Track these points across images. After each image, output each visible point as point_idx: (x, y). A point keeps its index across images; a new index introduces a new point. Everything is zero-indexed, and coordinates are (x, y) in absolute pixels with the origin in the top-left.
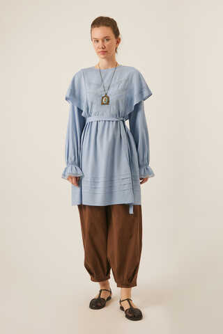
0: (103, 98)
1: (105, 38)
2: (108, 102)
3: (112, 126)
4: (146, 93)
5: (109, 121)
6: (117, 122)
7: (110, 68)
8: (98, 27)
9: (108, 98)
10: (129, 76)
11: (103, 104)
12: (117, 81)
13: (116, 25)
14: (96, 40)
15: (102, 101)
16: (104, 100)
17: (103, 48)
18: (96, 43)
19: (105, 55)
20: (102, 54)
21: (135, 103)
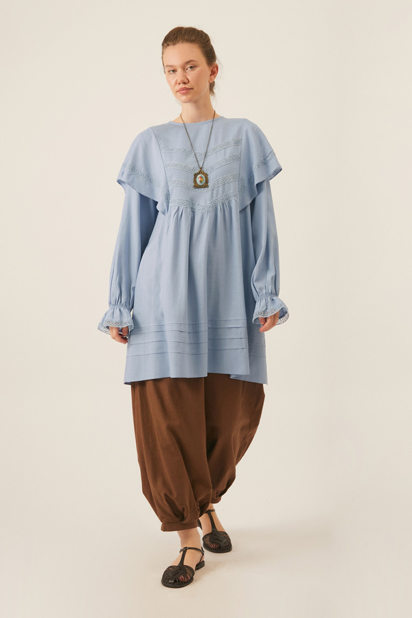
0: (196, 175)
1: (188, 62)
2: (207, 182)
7: (203, 121)
8: (174, 44)
9: (206, 176)
11: (196, 186)
13: (208, 40)
14: (172, 69)
15: (195, 181)
16: (198, 180)
17: (184, 83)
18: (172, 75)
19: (189, 96)
20: (183, 94)
21: (256, 183)
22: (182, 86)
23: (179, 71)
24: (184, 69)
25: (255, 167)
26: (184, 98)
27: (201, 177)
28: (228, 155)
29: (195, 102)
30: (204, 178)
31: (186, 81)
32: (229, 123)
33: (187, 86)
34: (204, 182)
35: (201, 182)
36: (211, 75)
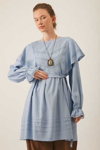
0: (48, 61)
2: (53, 63)
3: (58, 81)
4: (79, 55)
5: (55, 78)
6: (60, 78)
7: (52, 40)
9: (53, 61)
10: (66, 44)
11: (49, 65)
12: (57, 48)
14: (36, 19)
15: (48, 63)
16: (49, 63)
17: (41, 24)
18: (37, 22)
19: (44, 29)
20: (42, 29)
21: (71, 64)
22: (41, 25)
23: (39, 20)
24: (41, 19)
25: (71, 57)
26: (42, 30)
27: (50, 62)
28: (60, 53)
29: (47, 31)
30: (52, 61)
31: (42, 23)
32: (62, 39)
33: (43, 25)
34: (52, 63)
35: (50, 63)
36: (53, 21)
